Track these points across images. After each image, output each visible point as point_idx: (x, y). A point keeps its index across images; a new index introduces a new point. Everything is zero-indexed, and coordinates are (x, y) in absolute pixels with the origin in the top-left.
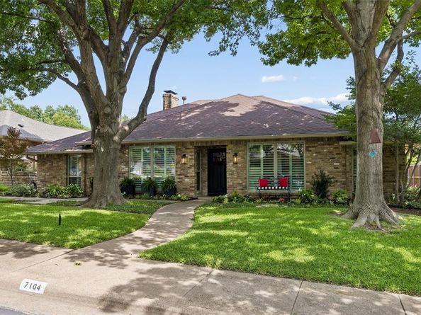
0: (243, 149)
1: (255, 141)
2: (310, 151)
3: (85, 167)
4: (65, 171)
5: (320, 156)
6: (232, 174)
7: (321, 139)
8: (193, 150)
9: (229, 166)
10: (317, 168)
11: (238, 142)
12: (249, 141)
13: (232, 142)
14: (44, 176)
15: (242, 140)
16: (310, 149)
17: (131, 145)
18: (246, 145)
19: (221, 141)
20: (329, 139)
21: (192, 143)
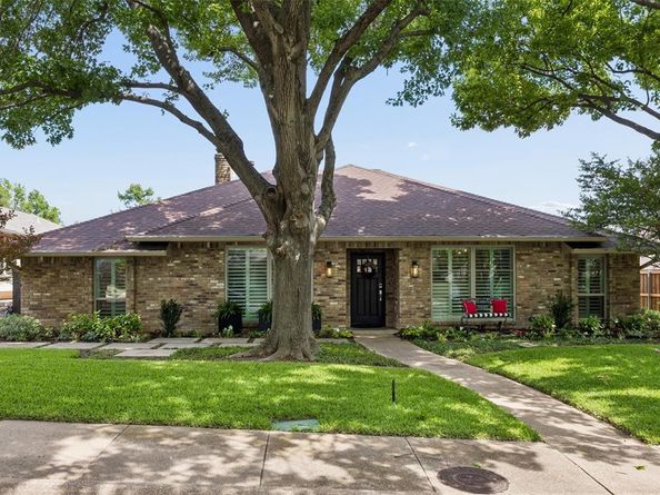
0: (425, 255)
1: (443, 243)
2: (523, 260)
3: (135, 282)
4: (90, 288)
5: (535, 268)
6: (408, 294)
7: (538, 244)
8: (344, 255)
9: (404, 281)
10: (532, 286)
11: (417, 245)
12: (435, 243)
13: (408, 244)
14: (38, 299)
15: (425, 242)
16: (523, 257)
17: (231, 243)
18: (429, 249)
19: (390, 243)
20: (548, 244)
21: (342, 244)
